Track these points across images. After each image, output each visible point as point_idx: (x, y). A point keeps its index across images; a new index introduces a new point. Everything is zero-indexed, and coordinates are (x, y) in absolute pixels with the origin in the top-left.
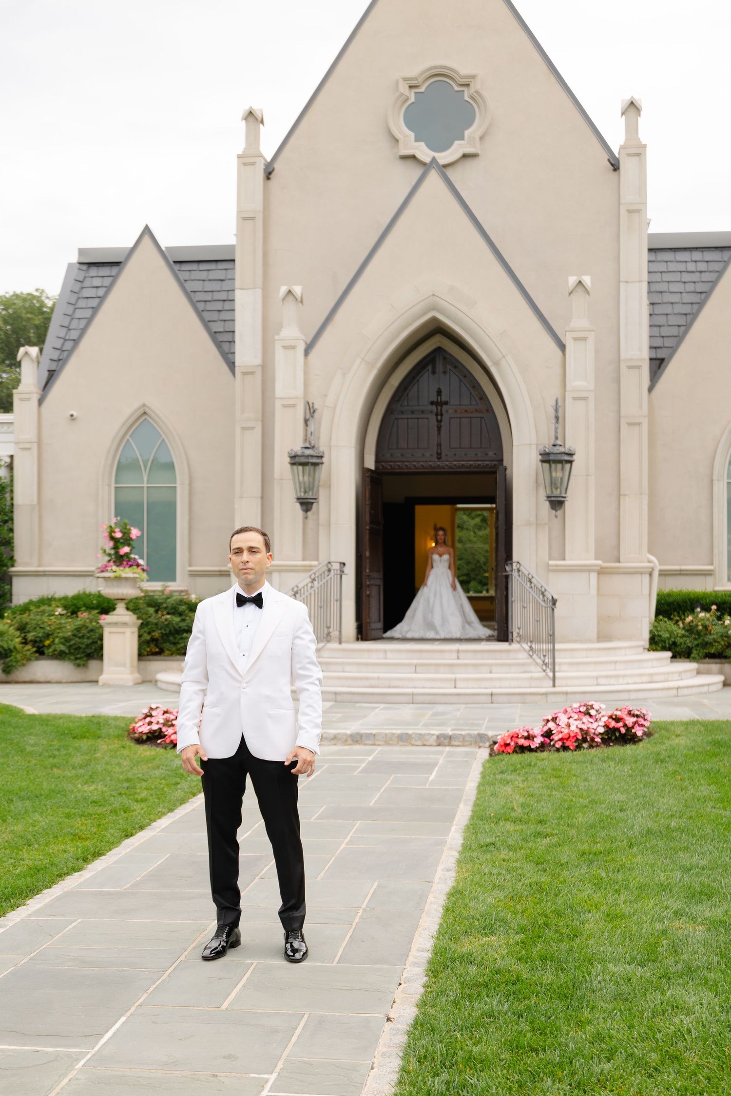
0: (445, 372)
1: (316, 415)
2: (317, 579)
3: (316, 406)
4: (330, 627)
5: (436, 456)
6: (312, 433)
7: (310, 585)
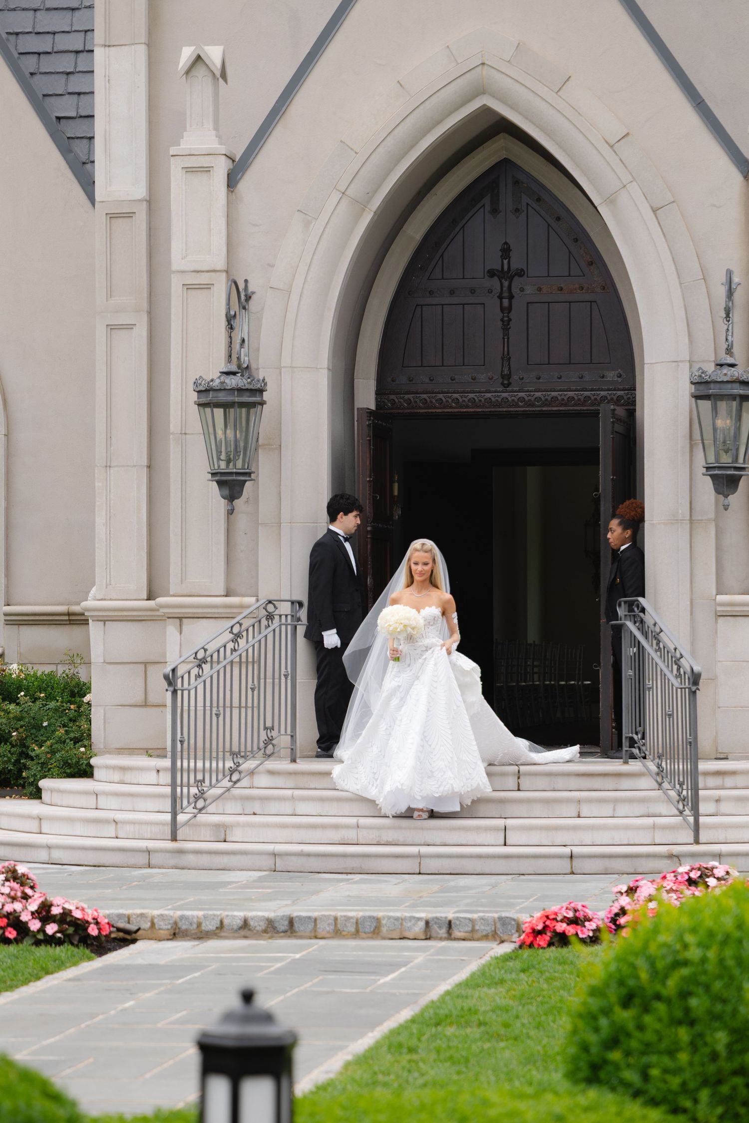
0: (517, 210)
1: (253, 305)
2: (244, 634)
3: (251, 289)
4: (272, 728)
5: (501, 380)
6: (243, 341)
7: (230, 646)
